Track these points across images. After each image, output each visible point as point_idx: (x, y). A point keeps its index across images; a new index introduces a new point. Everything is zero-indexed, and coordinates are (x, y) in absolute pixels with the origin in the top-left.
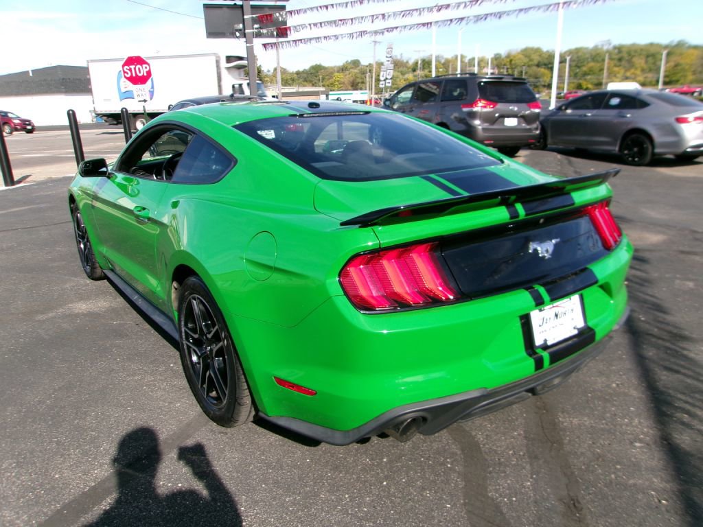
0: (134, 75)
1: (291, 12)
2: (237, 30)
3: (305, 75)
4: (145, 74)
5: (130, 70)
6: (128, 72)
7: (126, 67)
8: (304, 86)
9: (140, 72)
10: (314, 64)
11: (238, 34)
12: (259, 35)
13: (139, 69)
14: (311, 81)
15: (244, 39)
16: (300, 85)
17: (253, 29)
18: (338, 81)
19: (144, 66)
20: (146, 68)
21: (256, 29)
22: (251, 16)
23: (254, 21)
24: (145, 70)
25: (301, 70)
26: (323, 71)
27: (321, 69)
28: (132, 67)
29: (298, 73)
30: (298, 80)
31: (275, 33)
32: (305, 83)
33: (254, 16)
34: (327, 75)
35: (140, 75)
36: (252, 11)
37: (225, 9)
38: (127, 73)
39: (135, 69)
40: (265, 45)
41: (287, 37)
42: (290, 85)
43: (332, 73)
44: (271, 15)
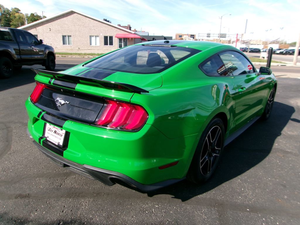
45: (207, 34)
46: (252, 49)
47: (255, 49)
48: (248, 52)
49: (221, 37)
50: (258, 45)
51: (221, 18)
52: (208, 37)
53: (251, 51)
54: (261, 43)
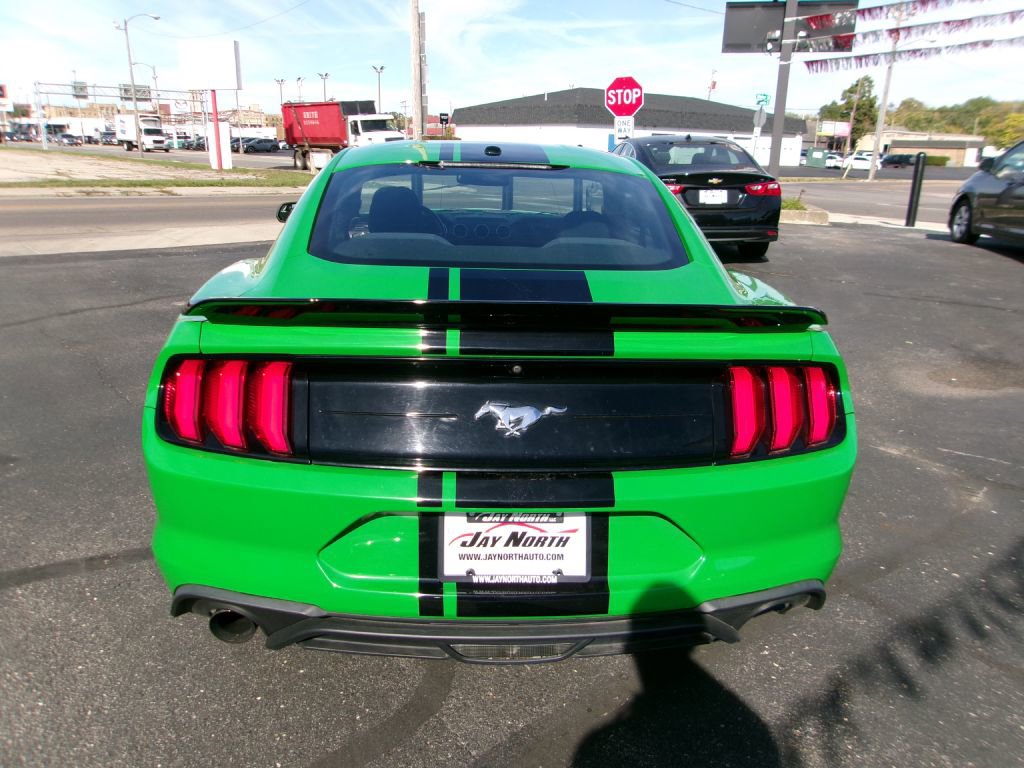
0: (619, 103)
1: (862, 12)
2: (770, 40)
3: (954, 114)
4: (634, 102)
5: (616, 95)
6: (613, 97)
7: (613, 91)
8: (948, 132)
9: (628, 98)
10: (975, 96)
11: (770, 46)
12: (803, 48)
13: (628, 94)
14: (961, 125)
15: (779, 54)
16: (939, 131)
17: (796, 37)
18: (1013, 127)
19: (635, 90)
20: (637, 93)
21: (801, 37)
22: (795, 18)
23: (799, 26)
24: (635, 96)
25: (950, 104)
26: (990, 108)
27: (987, 106)
28: (619, 91)
29: (942, 111)
30: (939, 122)
31: (831, 44)
32: (952, 128)
33: (800, 18)
34: (996, 116)
35: (627, 102)
36: (798, 10)
37: (758, 9)
38: (611, 100)
39: (622, 94)
40: (809, 64)
41: (850, 50)
42: (922, 129)
43: (1006, 113)
44: (828, 16)
45: (75, 88)
46: (250, 140)
47: (260, 141)
48: (241, 150)
49: (138, 100)
50: (255, 126)
51: (123, 27)
52: (77, 96)
53: (249, 147)
54: (262, 121)
